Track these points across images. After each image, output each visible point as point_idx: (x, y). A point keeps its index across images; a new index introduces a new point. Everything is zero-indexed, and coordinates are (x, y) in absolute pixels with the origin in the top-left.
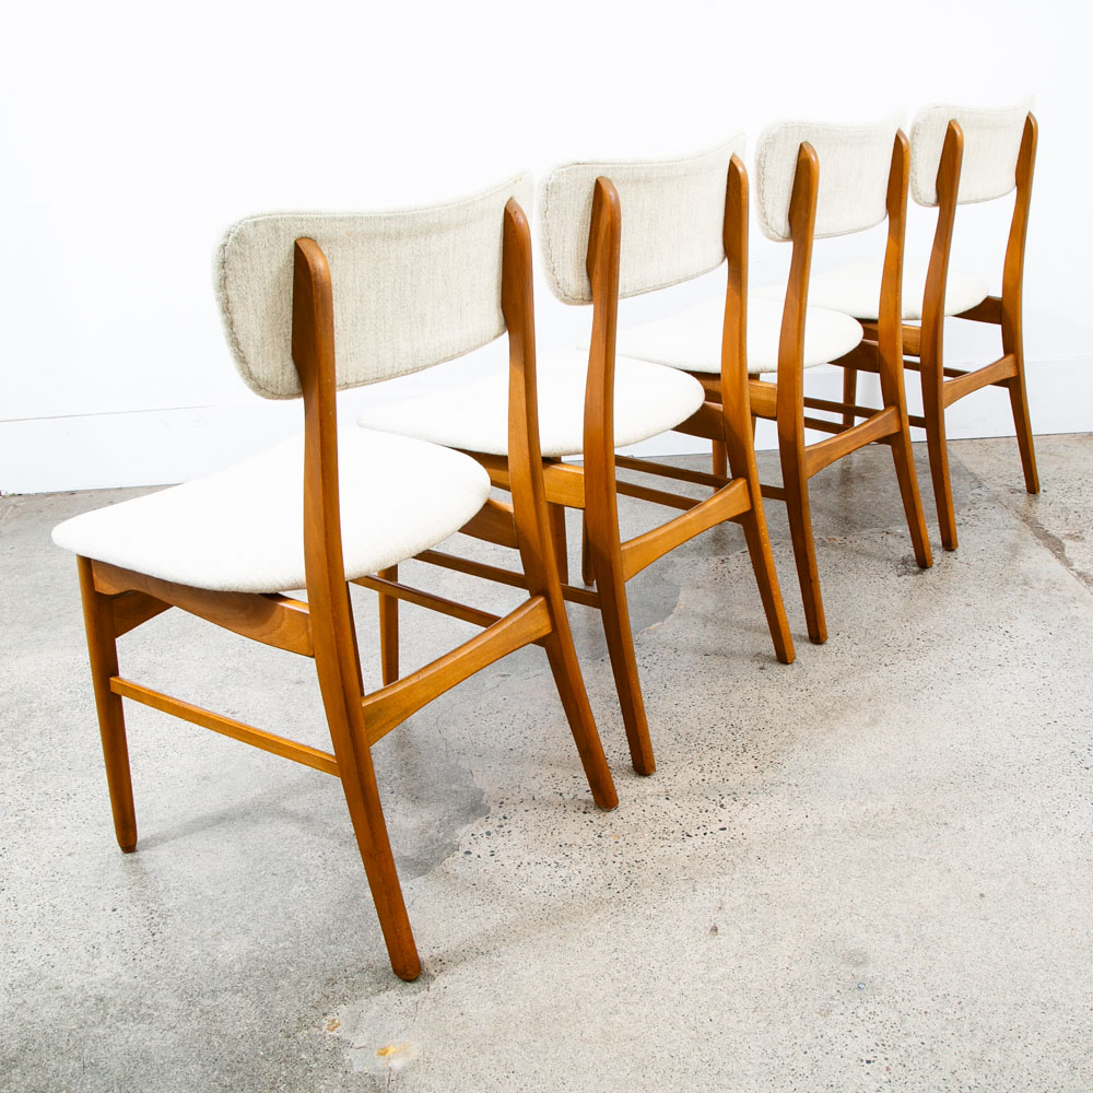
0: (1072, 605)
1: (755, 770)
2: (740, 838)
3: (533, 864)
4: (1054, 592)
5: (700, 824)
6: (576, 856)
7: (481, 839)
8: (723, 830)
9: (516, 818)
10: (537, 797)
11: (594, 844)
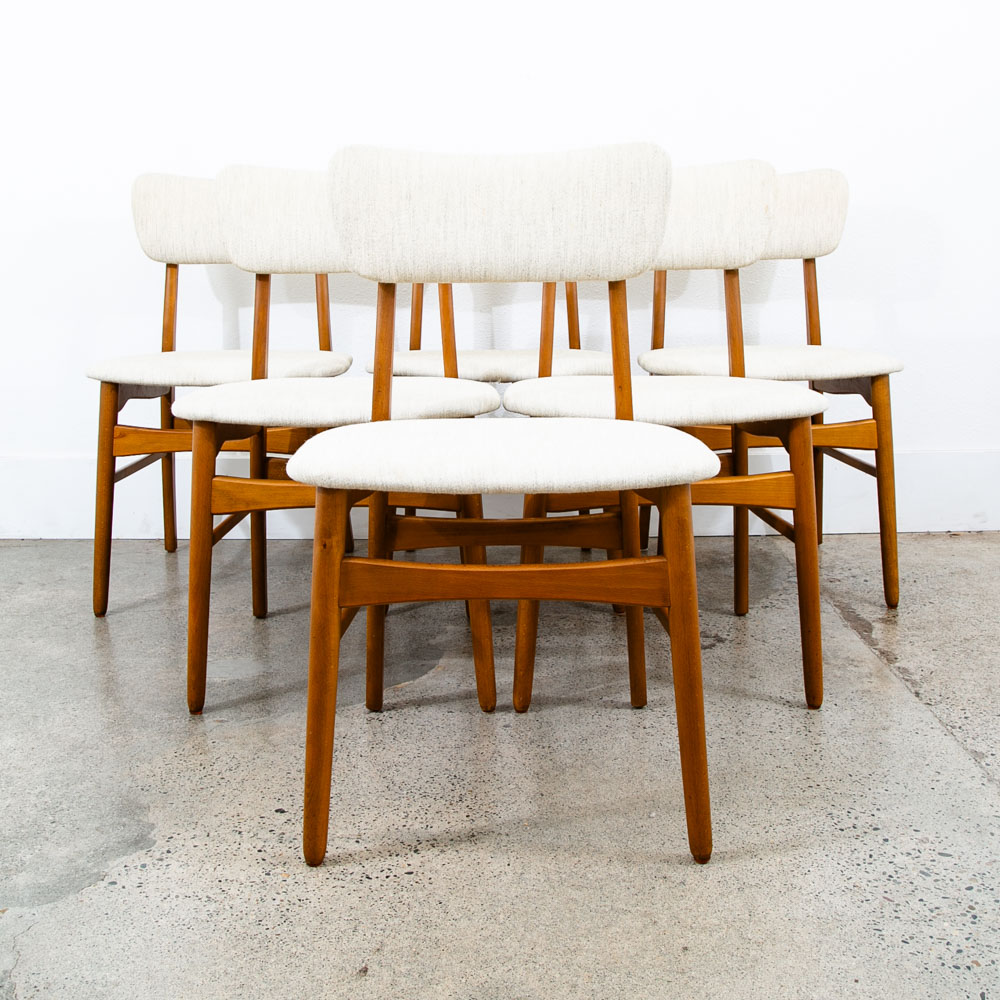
0: (866, 680)
1: (466, 819)
2: (426, 882)
3: (181, 897)
5: (386, 867)
6: (233, 891)
7: (134, 871)
8: (409, 873)
9: (181, 852)
10: (213, 834)
11: (258, 881)
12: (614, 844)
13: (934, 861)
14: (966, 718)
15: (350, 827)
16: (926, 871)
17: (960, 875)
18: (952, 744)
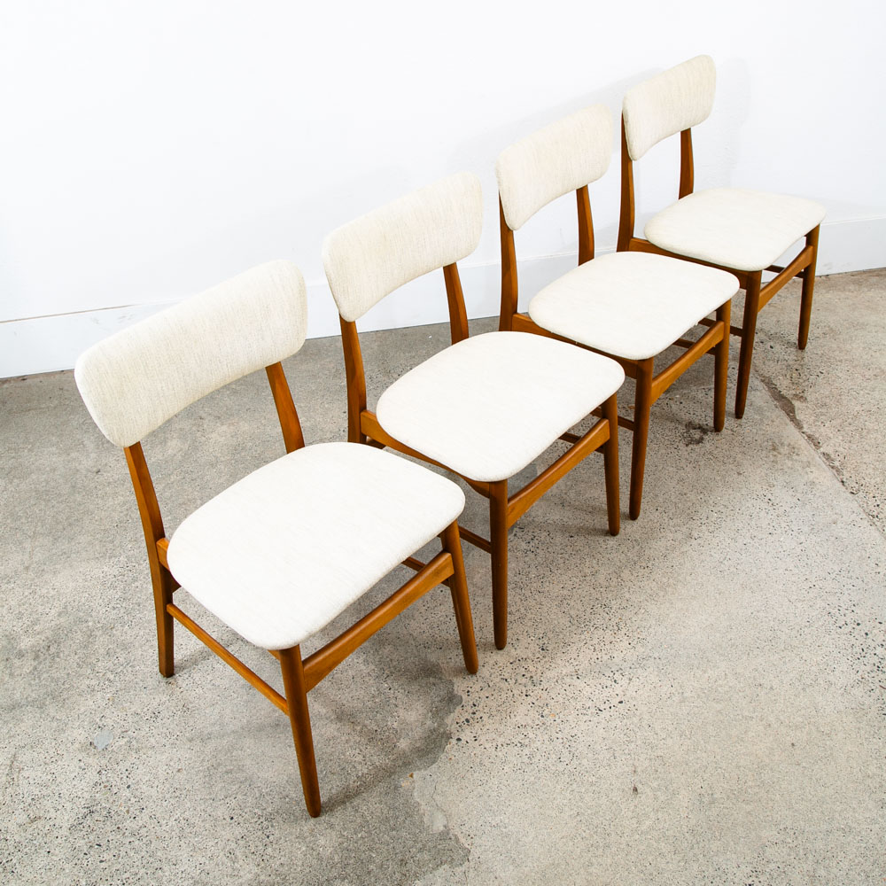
0: (808, 470)
2: (633, 709)
3: (505, 745)
4: (795, 457)
7: (465, 726)
8: (621, 702)
9: (482, 705)
10: (491, 684)
11: (541, 724)
14: (878, 505)
18: (877, 534)
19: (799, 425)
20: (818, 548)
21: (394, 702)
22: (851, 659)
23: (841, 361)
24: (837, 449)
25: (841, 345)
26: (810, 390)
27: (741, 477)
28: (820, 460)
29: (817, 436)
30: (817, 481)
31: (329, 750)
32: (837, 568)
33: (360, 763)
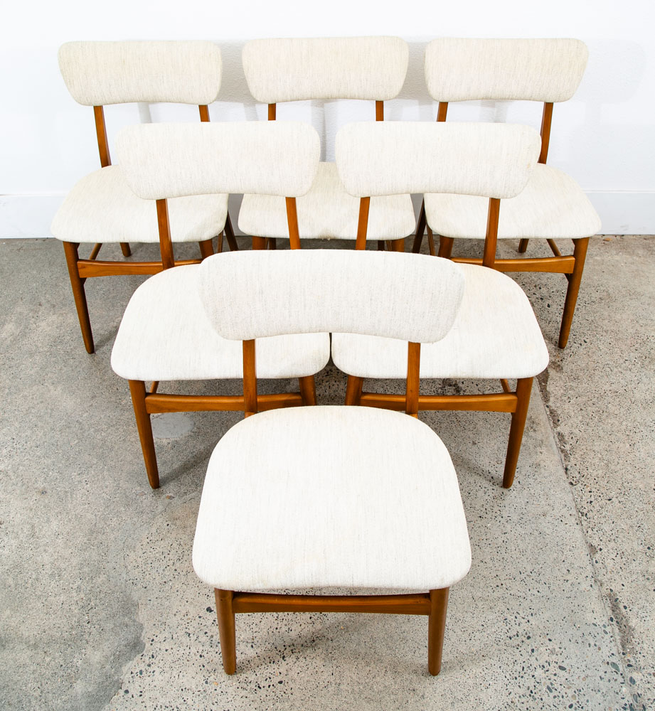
0: (538, 449)
1: (310, 621)
5: (268, 675)
6: (190, 702)
7: (137, 678)
8: (281, 682)
9: (160, 657)
10: (175, 636)
11: (202, 690)
12: (389, 652)
13: (555, 675)
14: (591, 502)
15: (248, 629)
16: (550, 686)
17: (568, 691)
18: (579, 535)
19: (546, 398)
20: (519, 541)
21: (87, 638)
22: (508, 677)
23: (606, 332)
24: (574, 431)
25: (612, 314)
26: (569, 359)
27: (475, 447)
28: (553, 441)
29: (559, 412)
30: (542, 464)
31: (16, 678)
32: (529, 568)
33: (36, 698)
